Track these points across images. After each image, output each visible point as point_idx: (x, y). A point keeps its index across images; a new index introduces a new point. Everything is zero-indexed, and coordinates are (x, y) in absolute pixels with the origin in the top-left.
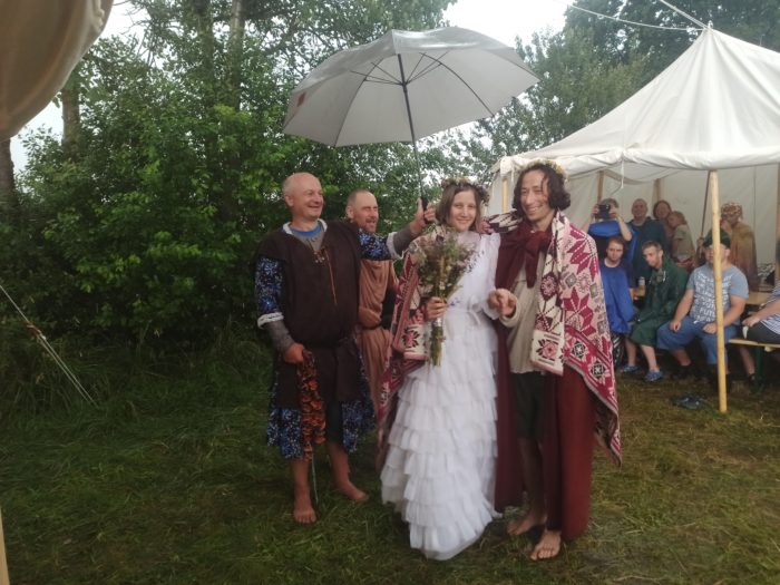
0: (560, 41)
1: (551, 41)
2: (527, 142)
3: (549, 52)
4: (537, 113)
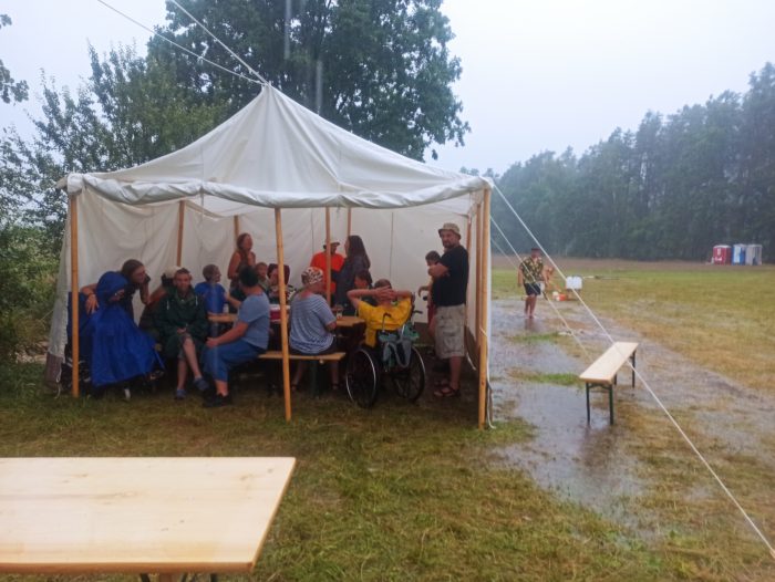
0: (142, 68)
1: (132, 64)
2: (107, 163)
3: (129, 75)
4: (119, 136)
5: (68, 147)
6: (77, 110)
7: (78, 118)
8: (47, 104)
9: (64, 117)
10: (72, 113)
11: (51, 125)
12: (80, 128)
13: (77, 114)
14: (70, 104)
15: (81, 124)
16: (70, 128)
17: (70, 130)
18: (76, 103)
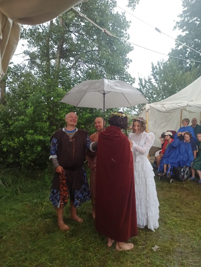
0: (167, 64)
1: (164, 64)
2: (156, 98)
3: (163, 67)
4: (159, 88)
5: (145, 94)
6: (147, 82)
7: (147, 85)
8: (139, 82)
9: (144, 85)
10: (146, 83)
11: (140, 88)
12: (148, 87)
13: (147, 83)
14: (145, 81)
15: (148, 86)
16: (145, 88)
17: (145, 89)
18: (147, 80)
